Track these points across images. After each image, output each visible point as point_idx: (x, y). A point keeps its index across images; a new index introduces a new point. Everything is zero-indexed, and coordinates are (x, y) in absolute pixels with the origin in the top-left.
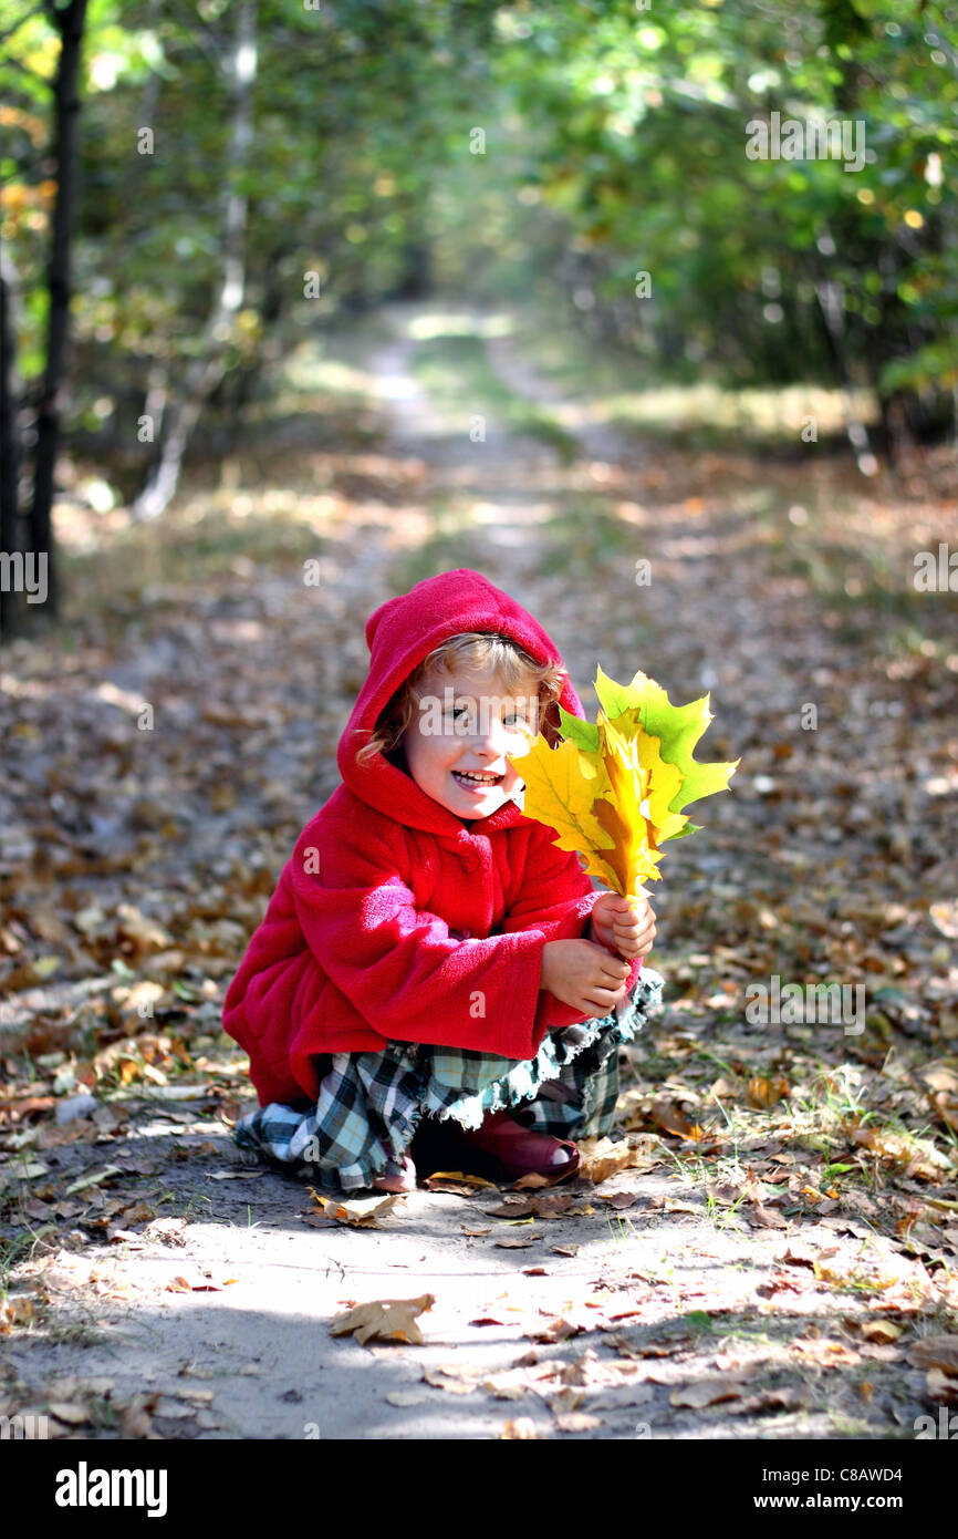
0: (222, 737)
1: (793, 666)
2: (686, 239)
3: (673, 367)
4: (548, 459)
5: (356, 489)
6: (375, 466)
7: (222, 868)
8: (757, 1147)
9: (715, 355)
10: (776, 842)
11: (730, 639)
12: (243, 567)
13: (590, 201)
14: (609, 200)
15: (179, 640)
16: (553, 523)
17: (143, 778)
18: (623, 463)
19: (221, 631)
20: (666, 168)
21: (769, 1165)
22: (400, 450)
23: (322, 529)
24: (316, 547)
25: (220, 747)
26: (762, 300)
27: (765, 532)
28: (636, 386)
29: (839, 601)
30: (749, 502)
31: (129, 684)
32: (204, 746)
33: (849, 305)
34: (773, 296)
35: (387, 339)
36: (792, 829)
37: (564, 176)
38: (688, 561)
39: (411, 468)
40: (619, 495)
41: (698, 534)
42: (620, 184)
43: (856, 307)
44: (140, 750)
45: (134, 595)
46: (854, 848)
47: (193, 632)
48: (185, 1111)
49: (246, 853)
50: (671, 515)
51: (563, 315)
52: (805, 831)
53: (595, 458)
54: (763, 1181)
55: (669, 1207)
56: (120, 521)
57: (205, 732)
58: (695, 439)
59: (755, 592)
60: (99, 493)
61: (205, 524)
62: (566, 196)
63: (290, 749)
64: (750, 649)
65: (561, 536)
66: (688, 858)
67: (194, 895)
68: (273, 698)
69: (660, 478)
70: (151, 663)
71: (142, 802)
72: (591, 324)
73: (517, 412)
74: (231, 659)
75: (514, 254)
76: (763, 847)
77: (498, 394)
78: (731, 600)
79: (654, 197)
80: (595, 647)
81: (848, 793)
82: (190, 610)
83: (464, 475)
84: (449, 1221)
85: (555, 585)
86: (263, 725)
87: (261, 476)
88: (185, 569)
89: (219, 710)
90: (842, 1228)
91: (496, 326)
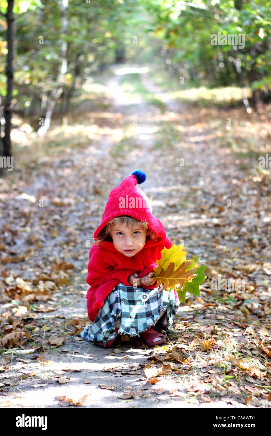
0: (57, 209)
1: (226, 178)
2: (195, 46)
3: (194, 81)
4: (158, 111)
5: (102, 123)
6: (107, 115)
7: (51, 259)
8: (204, 367)
9: (205, 78)
10: (218, 242)
11: (208, 168)
12: (68, 150)
13: (168, 36)
14: (173, 35)
15: (47, 176)
16: (158, 132)
17: (32, 226)
18: (179, 112)
19: (60, 172)
20: (189, 26)
21: (207, 374)
22: (116, 111)
23: (92, 137)
24: (90, 142)
25: (56, 214)
26: (218, 62)
27: (219, 133)
28: (183, 88)
29: (240, 156)
30: (214, 124)
31: (31, 193)
32: (51, 213)
33: (242, 64)
34: (221, 60)
35: (112, 75)
36: (223, 237)
37: (160, 29)
38: (197, 143)
39: (119, 115)
40: (177, 123)
41: (200, 134)
42: (176, 31)
43: (244, 65)
44: (32, 215)
45: (35, 162)
46: (241, 243)
47: (52, 173)
48: (28, 358)
49: (60, 252)
50: (193, 128)
51: (163, 66)
52: (227, 238)
53: (171, 111)
54: (204, 382)
55: (175, 394)
56: (34, 135)
57: (53, 208)
58: (200, 104)
59: (216, 153)
60: (27, 127)
61: (58, 136)
62: (161, 35)
63: (76, 214)
64: (214, 172)
65: (160, 136)
66: (191, 249)
67: (42, 269)
68: (73, 195)
69: (190, 116)
70: (38, 185)
71: (31, 234)
72: (171, 69)
73: (149, 97)
74: (62, 181)
75: (148, 50)
76: (214, 244)
77: (144, 91)
78: (209, 155)
79: (186, 35)
80: (169, 173)
81: (240, 223)
82: (51, 165)
83: (133, 118)
84: (105, 401)
85: (158, 152)
86: (69, 205)
87: (74, 120)
88: (51, 151)
89: (57, 200)
90: (228, 401)
91: (144, 70)
